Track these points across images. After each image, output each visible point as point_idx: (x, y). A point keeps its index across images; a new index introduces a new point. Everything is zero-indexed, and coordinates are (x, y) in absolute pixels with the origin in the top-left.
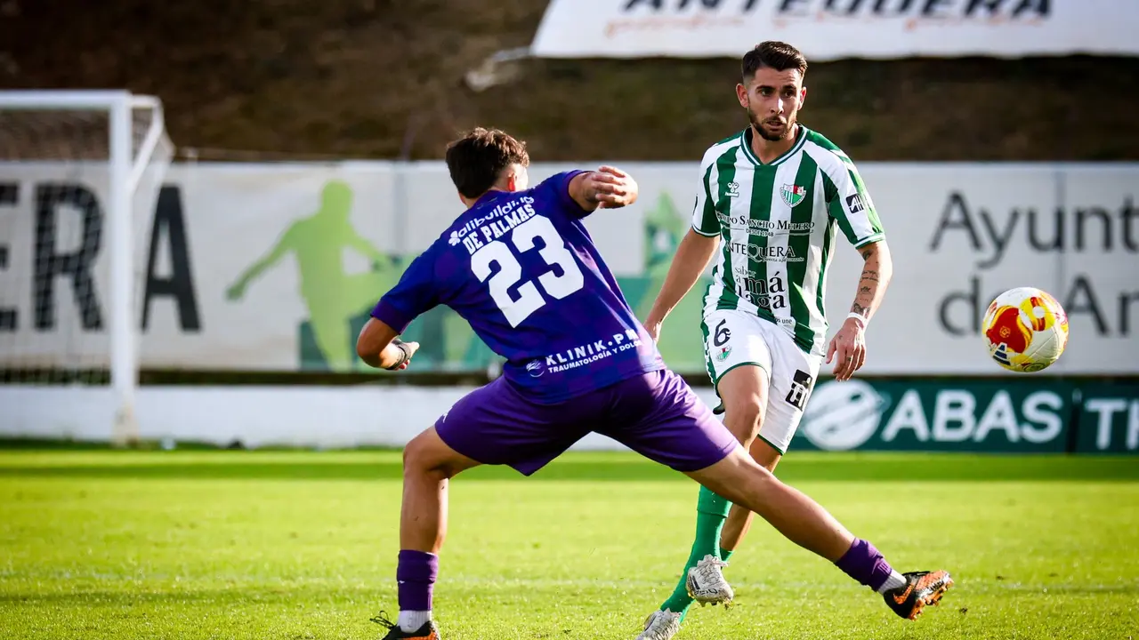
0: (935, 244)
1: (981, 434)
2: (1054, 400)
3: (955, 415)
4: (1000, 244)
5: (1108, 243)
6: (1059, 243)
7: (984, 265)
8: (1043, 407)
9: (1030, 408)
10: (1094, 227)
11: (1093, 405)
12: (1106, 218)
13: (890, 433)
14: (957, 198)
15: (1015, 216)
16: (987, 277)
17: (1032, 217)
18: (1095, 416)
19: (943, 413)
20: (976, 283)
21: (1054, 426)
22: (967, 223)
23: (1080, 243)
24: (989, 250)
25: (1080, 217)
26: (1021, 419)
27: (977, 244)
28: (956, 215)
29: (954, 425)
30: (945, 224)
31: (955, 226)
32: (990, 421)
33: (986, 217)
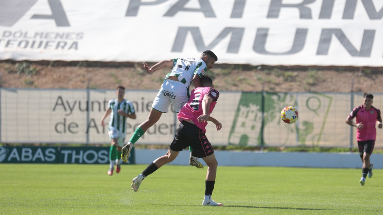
0: (54, 109)
1: (34, 159)
2: (53, 151)
3: (27, 154)
4: (72, 110)
5: (100, 110)
6: (87, 109)
7: (67, 115)
8: (50, 152)
9: (47, 152)
10: (96, 106)
11: (63, 152)
12: (99, 104)
13: (9, 159)
14: (60, 98)
15: (75, 102)
16: (68, 118)
17: (80, 103)
18: (64, 155)
19: (24, 154)
20: (65, 120)
21: (54, 157)
22: (63, 104)
23: (92, 110)
24: (69, 111)
25: (93, 103)
26: (45, 155)
27: (65, 109)
28: (60, 102)
29: (27, 157)
30: (57, 104)
31: (59, 105)
32: (36, 156)
33: (68, 103)
